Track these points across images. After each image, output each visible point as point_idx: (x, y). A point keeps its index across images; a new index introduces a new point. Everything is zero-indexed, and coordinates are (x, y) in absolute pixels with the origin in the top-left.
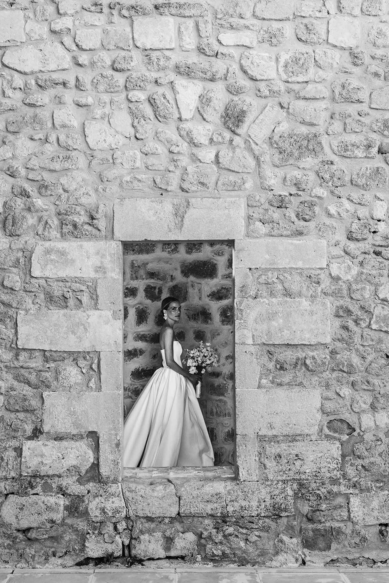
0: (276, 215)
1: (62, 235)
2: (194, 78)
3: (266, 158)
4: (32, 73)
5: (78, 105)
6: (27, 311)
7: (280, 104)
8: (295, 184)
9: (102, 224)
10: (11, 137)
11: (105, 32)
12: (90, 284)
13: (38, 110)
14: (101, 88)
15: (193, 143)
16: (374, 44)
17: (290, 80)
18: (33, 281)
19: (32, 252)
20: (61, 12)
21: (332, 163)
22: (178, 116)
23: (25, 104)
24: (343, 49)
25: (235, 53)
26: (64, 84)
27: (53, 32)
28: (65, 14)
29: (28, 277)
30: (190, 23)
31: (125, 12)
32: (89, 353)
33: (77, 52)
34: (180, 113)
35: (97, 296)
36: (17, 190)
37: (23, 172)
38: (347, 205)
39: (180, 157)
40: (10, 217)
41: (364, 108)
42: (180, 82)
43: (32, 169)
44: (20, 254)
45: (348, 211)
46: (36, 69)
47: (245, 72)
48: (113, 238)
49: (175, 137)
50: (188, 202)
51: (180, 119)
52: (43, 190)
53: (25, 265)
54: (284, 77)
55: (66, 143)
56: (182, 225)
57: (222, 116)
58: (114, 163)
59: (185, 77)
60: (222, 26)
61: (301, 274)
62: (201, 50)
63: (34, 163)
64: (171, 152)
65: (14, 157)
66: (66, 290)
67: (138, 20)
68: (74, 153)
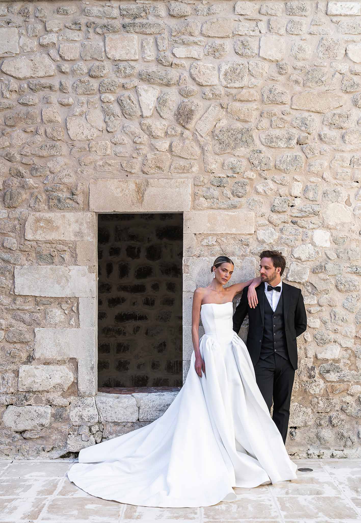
0: (216, 192)
1: (50, 208)
2: (153, 83)
3: (209, 148)
4: (25, 78)
5: (62, 104)
6: (22, 266)
7: (221, 105)
8: (232, 168)
9: (80, 199)
10: (9, 130)
11: (83, 45)
12: (71, 245)
13: (30, 109)
14: (80, 91)
15: (152, 136)
16: (296, 58)
17: (229, 86)
18: (27, 243)
19: (26, 221)
20: (48, 29)
21: (260, 152)
22: (140, 114)
23: (19, 103)
24: (271, 61)
25: (186, 63)
26: (50, 88)
27: (42, 46)
28: (51, 31)
29: (23, 240)
30: (151, 39)
31: (99, 30)
32: (70, 298)
33: (61, 62)
34: (142, 112)
35: (76, 255)
36: (14, 172)
37: (18, 157)
38: (271, 185)
39: (142, 147)
40: (8, 193)
41: (286, 108)
42: (143, 87)
43: (26, 155)
44: (16, 222)
45: (271, 190)
46: (28, 75)
47: (194, 79)
48: (89, 210)
49: (138, 131)
50: (148, 182)
51: (142, 116)
52: (34, 172)
53: (20, 230)
54: (224, 83)
55: (52, 134)
56: (143, 200)
57: (175, 114)
58: (90, 151)
59: (147, 82)
60: (176, 42)
61: (234, 238)
62: (159, 61)
63: (27, 150)
64: (135, 142)
65: (11, 146)
66: (52, 250)
67: (109, 36)
68: (58, 143)
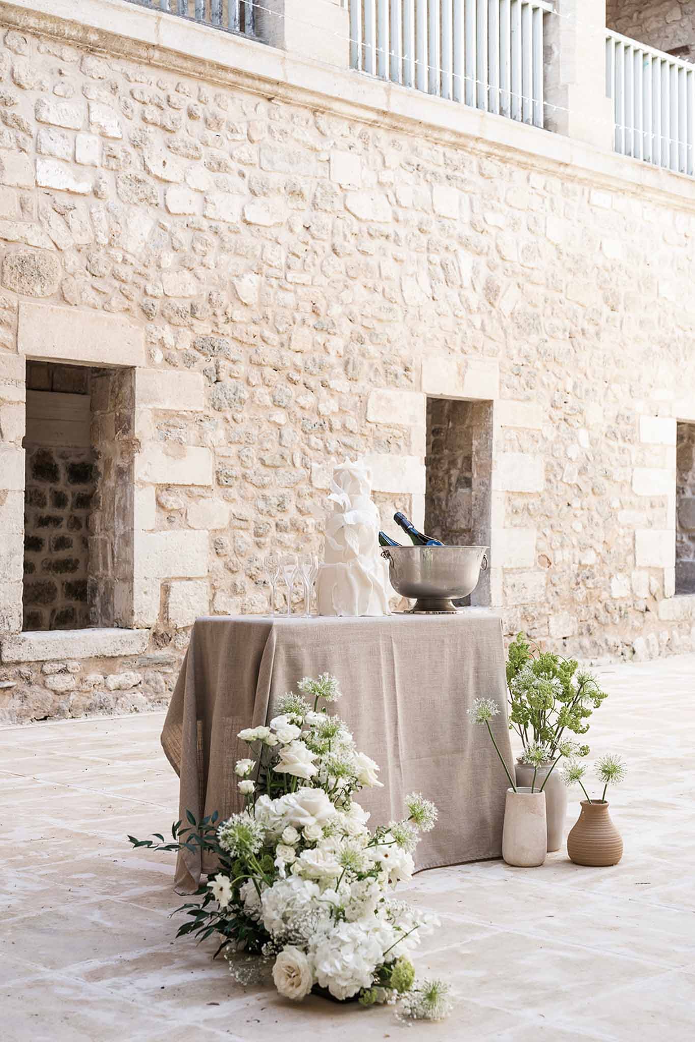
0: (515, 380)
1: (388, 383)
2: (469, 250)
3: (510, 331)
4: (366, 221)
5: (395, 259)
6: (364, 453)
7: (518, 284)
8: (525, 357)
9: (413, 375)
10: (350, 282)
11: (415, 192)
12: (405, 431)
13: (369, 259)
14: (413, 245)
15: (469, 310)
16: (569, 244)
17: (525, 264)
18: (368, 424)
19: (367, 397)
20: (387, 165)
21: (546, 341)
22: (460, 283)
23: (359, 250)
24: (553, 244)
25: (493, 232)
26: (387, 237)
27: (380, 183)
28: (389, 168)
29: (364, 421)
30: (466, 197)
31: (429, 177)
32: (404, 494)
33: (396, 208)
34: (462, 281)
35: (410, 442)
36: (355, 336)
37: (359, 318)
38: (554, 378)
39: (462, 321)
40: (351, 362)
41: (562, 297)
42: (462, 252)
43: (367, 317)
44: (357, 398)
45: (553, 383)
46: (370, 218)
47: (499, 251)
48: (421, 390)
49: (458, 302)
50: (467, 363)
51: (461, 287)
52: (374, 338)
53: (360, 409)
54: (521, 261)
55: (391, 295)
56: (463, 384)
57: (484, 289)
58: (420, 320)
59: (464, 248)
60: (486, 205)
61: (528, 433)
62: (473, 225)
63: (368, 311)
64: (456, 316)
65: (353, 302)
66: (390, 435)
67: (437, 187)
68: (395, 306)
